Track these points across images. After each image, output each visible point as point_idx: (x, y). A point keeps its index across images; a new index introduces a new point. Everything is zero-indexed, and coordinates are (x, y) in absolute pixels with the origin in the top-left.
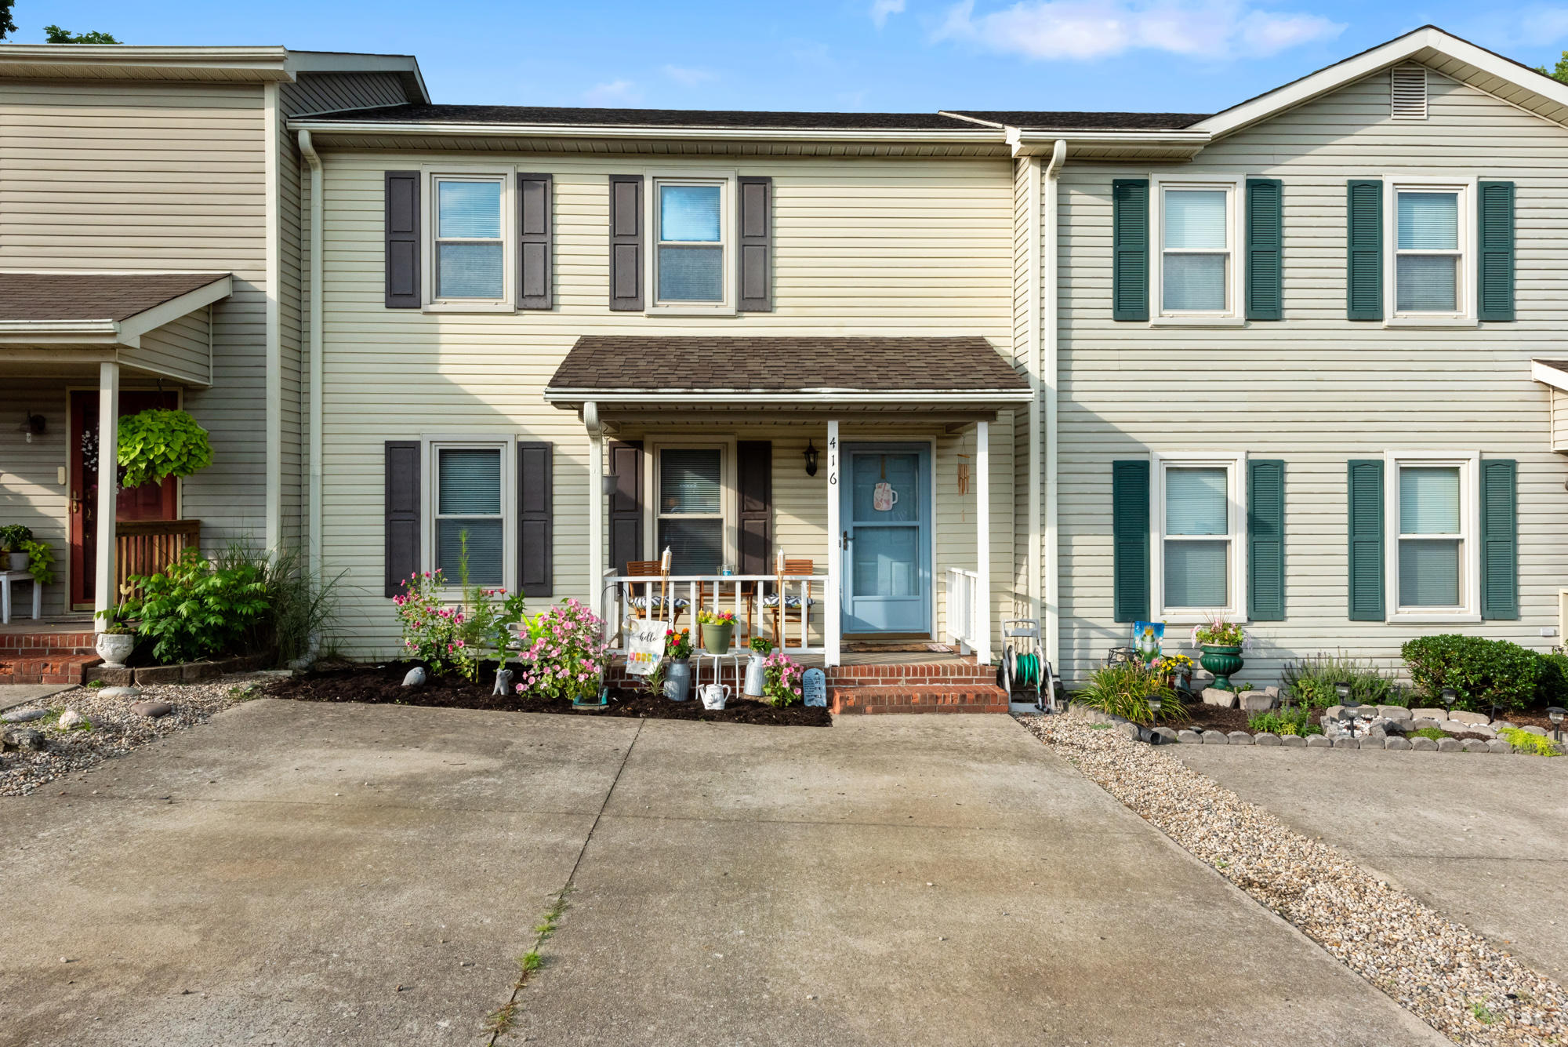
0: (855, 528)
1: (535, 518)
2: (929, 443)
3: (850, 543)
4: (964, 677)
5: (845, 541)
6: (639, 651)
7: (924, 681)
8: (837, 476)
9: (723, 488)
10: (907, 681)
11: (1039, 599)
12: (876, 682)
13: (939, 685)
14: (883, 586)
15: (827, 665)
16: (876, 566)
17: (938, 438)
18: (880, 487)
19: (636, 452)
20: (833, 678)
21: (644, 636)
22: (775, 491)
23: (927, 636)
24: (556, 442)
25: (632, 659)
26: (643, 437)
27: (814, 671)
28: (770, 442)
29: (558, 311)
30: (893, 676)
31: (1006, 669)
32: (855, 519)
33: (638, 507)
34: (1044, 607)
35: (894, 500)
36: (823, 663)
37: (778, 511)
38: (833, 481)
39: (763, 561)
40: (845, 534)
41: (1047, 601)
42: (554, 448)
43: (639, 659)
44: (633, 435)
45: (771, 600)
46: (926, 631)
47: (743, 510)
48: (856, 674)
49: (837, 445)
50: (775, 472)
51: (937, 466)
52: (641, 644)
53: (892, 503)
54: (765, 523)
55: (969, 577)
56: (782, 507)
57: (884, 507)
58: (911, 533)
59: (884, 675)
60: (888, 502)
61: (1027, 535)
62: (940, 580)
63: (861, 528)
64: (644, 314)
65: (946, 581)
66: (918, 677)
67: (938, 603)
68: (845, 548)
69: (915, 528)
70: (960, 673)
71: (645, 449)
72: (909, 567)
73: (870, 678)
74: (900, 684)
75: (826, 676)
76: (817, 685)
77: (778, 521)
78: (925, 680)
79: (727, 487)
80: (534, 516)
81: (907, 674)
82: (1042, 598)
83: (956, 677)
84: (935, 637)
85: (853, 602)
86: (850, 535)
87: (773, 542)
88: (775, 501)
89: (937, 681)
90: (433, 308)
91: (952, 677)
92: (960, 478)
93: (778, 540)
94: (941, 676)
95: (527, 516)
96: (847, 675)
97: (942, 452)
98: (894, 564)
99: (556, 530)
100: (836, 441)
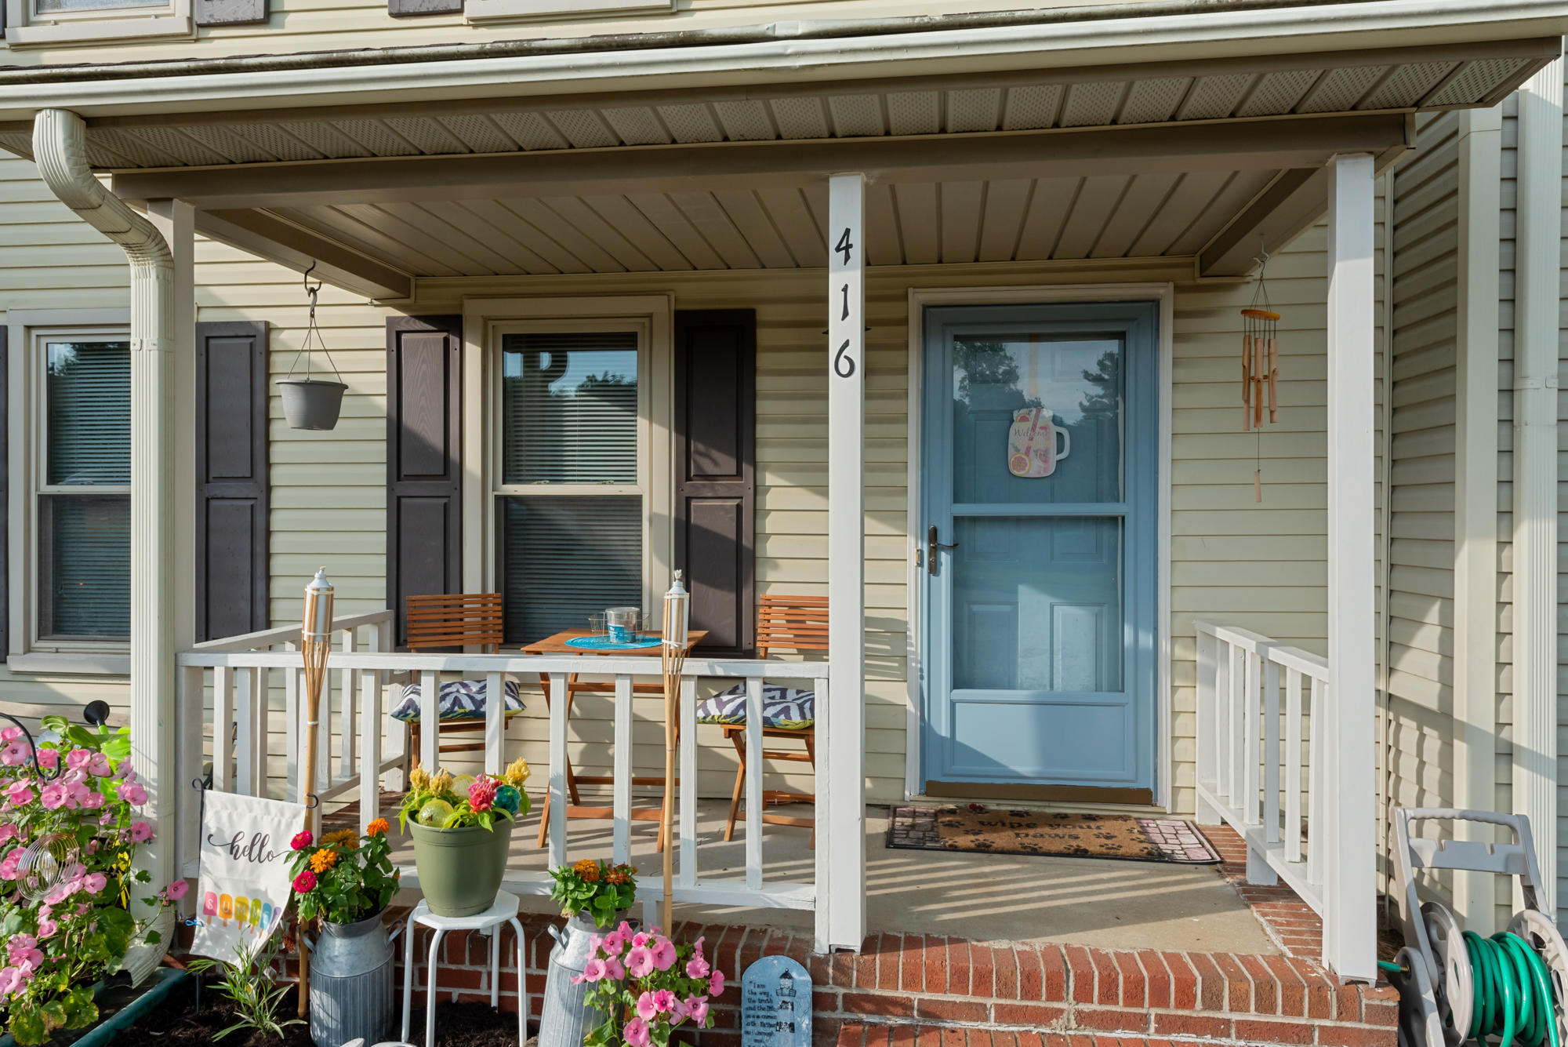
0: (958, 521)
1: (232, 493)
2: (1155, 303)
3: (945, 558)
4: (1278, 1018)
5: (934, 551)
6: (227, 889)
7: (1141, 1022)
8: (855, 352)
9: (642, 423)
10: (1082, 1018)
11: (1492, 730)
12: (980, 1013)
13: (1191, 1038)
14: (1030, 667)
15: (821, 948)
16: (1015, 612)
17: (1178, 289)
18: (1024, 419)
19: (446, 341)
20: (841, 991)
21: (243, 843)
22: (763, 431)
23: (1145, 797)
24: (275, 322)
25: (210, 913)
26: (461, 306)
27: (777, 963)
28: (751, 313)
29: (283, 27)
30: (1037, 996)
31: (1429, 996)
32: (957, 499)
33: (449, 469)
34: (1507, 754)
35: (1060, 450)
36: (811, 943)
37: (770, 479)
38: (844, 367)
39: (733, 596)
40: (933, 535)
41: (1521, 736)
42: (273, 335)
43: (228, 913)
44: (440, 301)
45: (721, 705)
46: (1142, 785)
47: (686, 471)
48: (911, 983)
49: (857, 253)
50: (763, 383)
51: (1176, 362)
52: (231, 870)
53: (1055, 458)
54: (739, 508)
55: (1282, 669)
56: (782, 468)
57: (1034, 468)
58: (1106, 532)
59: (1006, 991)
60: (1044, 456)
61: (1449, 543)
62: (1180, 653)
63: (975, 520)
64: (461, 19)
65: (1198, 658)
66: (1120, 1008)
67: (1175, 714)
68: (934, 569)
69: (1115, 521)
70: (1265, 1004)
71: (467, 335)
72: (1098, 617)
73: (958, 998)
74: (1057, 1027)
75: (815, 982)
76: (784, 1016)
77: (770, 501)
78: (1144, 1018)
79: (651, 421)
80: (231, 489)
81: (1084, 994)
82: (1499, 726)
83: (1252, 1016)
84: (1165, 800)
85: (953, 704)
86: (946, 537)
87: (758, 554)
88: (764, 454)
89: (1186, 1025)
90: (26, 35)
91: (1236, 1017)
92: (1248, 379)
93: (771, 548)
94: (1198, 1011)
95: (216, 489)
96: (883, 984)
97: (1189, 325)
98: (1060, 611)
99: (278, 520)
100: (856, 239)
